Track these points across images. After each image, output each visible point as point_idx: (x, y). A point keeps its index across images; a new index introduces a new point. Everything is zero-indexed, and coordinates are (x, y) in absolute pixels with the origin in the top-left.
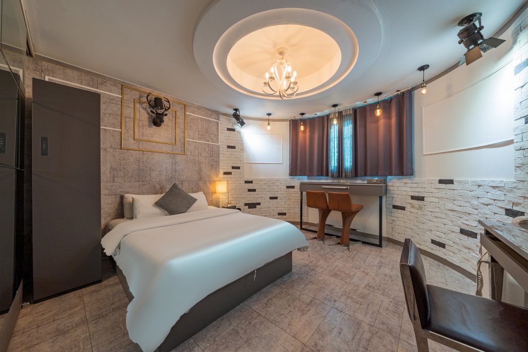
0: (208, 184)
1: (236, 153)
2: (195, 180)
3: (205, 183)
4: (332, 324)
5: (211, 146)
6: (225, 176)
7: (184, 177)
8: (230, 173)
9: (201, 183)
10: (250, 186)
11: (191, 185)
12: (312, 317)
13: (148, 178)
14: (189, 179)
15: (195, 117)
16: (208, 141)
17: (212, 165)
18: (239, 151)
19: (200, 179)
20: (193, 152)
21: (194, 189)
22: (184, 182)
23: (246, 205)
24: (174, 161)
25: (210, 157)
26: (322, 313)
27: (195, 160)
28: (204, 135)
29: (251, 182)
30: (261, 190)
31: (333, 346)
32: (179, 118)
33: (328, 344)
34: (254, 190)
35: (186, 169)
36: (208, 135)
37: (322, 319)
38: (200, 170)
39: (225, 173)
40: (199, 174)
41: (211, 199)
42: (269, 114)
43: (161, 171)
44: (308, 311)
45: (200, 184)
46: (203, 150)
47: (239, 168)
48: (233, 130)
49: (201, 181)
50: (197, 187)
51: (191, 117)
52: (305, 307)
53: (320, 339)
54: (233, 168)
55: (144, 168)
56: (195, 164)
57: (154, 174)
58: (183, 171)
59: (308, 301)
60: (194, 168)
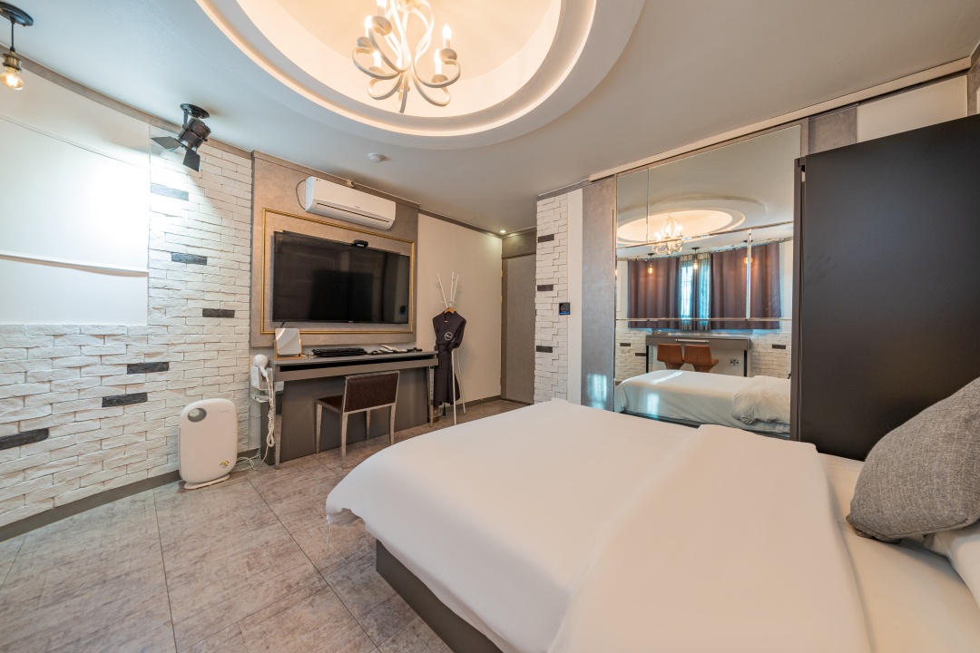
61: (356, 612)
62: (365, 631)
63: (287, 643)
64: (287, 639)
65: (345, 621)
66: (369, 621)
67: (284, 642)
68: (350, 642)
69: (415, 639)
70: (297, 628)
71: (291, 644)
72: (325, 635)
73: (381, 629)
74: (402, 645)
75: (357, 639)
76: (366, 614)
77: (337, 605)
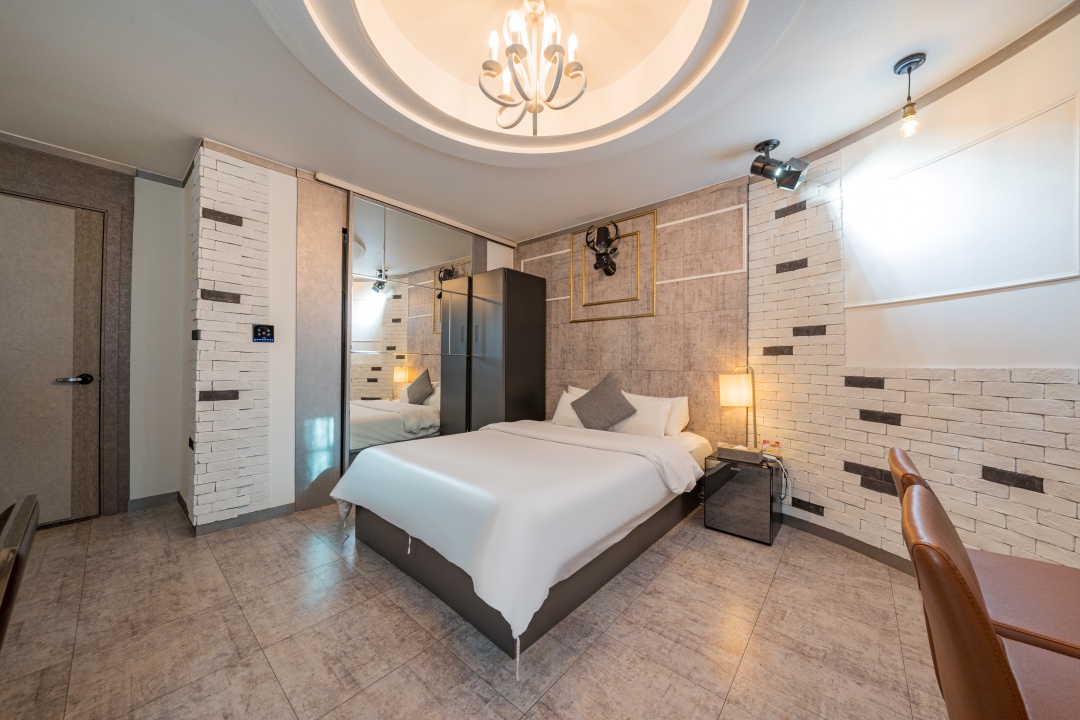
0: (710, 381)
1: (812, 282)
2: (676, 369)
3: (701, 376)
4: (259, 709)
5: (720, 281)
6: (771, 359)
7: (653, 363)
8: (787, 351)
9: (690, 377)
10: (871, 399)
11: (666, 379)
12: (309, 674)
13: (598, 364)
14: (663, 368)
15: (676, 226)
16: (711, 271)
17: (722, 331)
18: (823, 269)
19: (689, 367)
20: (671, 306)
21: (675, 389)
22: (652, 374)
23: (849, 467)
24: (634, 332)
25: (717, 309)
26: (303, 696)
27: (676, 323)
28: (697, 260)
29: (877, 383)
30: (930, 423)
31: (218, 693)
32: (644, 245)
33: (230, 684)
34: (893, 419)
35: (657, 346)
36: (709, 255)
37: (287, 692)
38: (688, 345)
39: (770, 351)
40: (687, 356)
41: (717, 420)
42: (911, 62)
43: (615, 351)
44: (330, 669)
45: (689, 379)
46: (696, 297)
47: (820, 330)
48: (800, 207)
49: (692, 373)
50: (681, 385)
51: (669, 230)
52: (344, 666)
53: (251, 674)
54: (798, 331)
55: (593, 348)
56: (676, 332)
57: (606, 357)
58: (650, 349)
59: (359, 676)
60: (673, 343)
61: (573, 659)
62: (591, 645)
63: (618, 703)
64: (615, 706)
65: (584, 663)
66: (581, 645)
67: (618, 708)
68: (603, 652)
69: (591, 612)
70: (601, 704)
71: (619, 699)
72: (602, 675)
73: (587, 635)
74: (597, 619)
75: (599, 648)
76: (574, 651)
77: (565, 678)
